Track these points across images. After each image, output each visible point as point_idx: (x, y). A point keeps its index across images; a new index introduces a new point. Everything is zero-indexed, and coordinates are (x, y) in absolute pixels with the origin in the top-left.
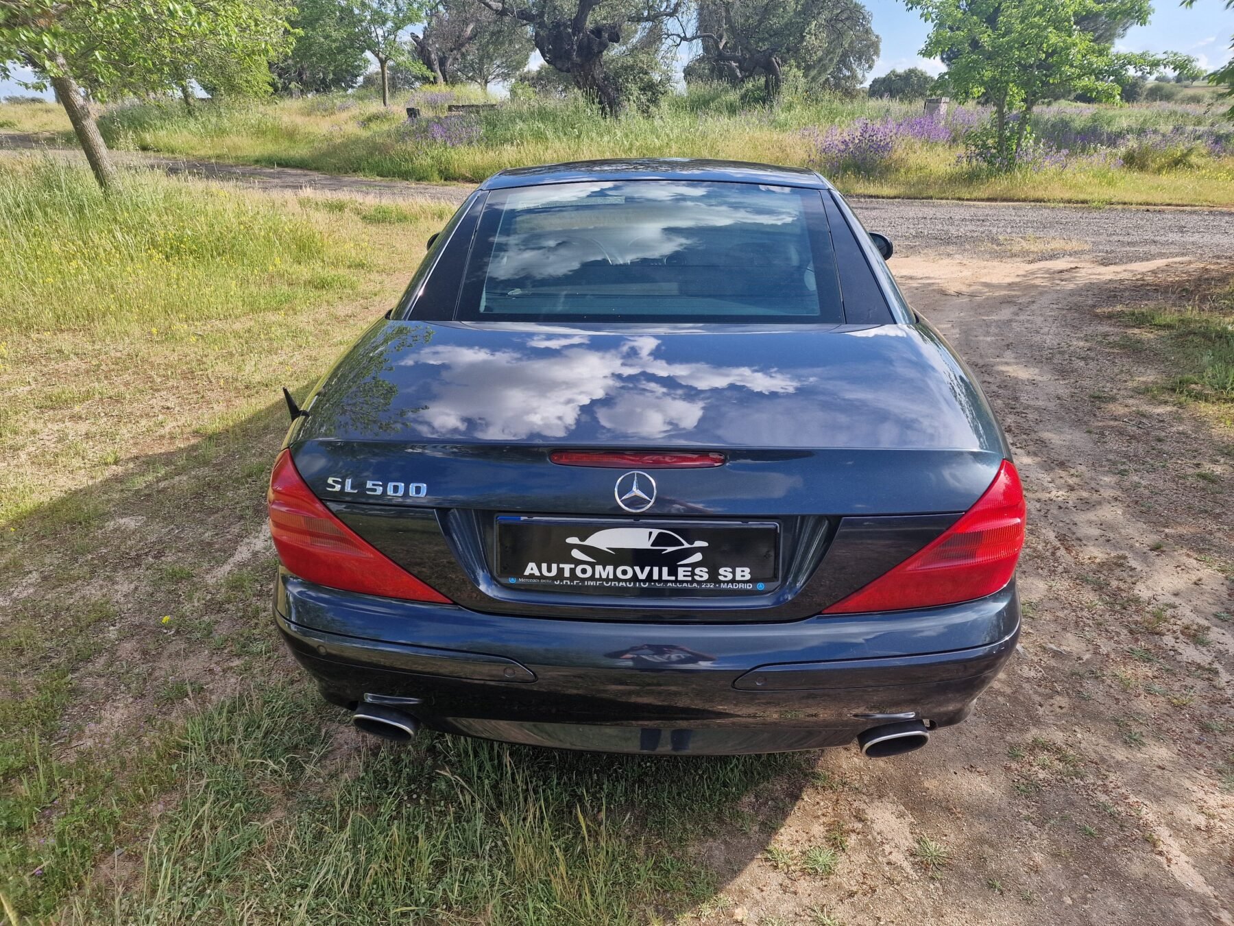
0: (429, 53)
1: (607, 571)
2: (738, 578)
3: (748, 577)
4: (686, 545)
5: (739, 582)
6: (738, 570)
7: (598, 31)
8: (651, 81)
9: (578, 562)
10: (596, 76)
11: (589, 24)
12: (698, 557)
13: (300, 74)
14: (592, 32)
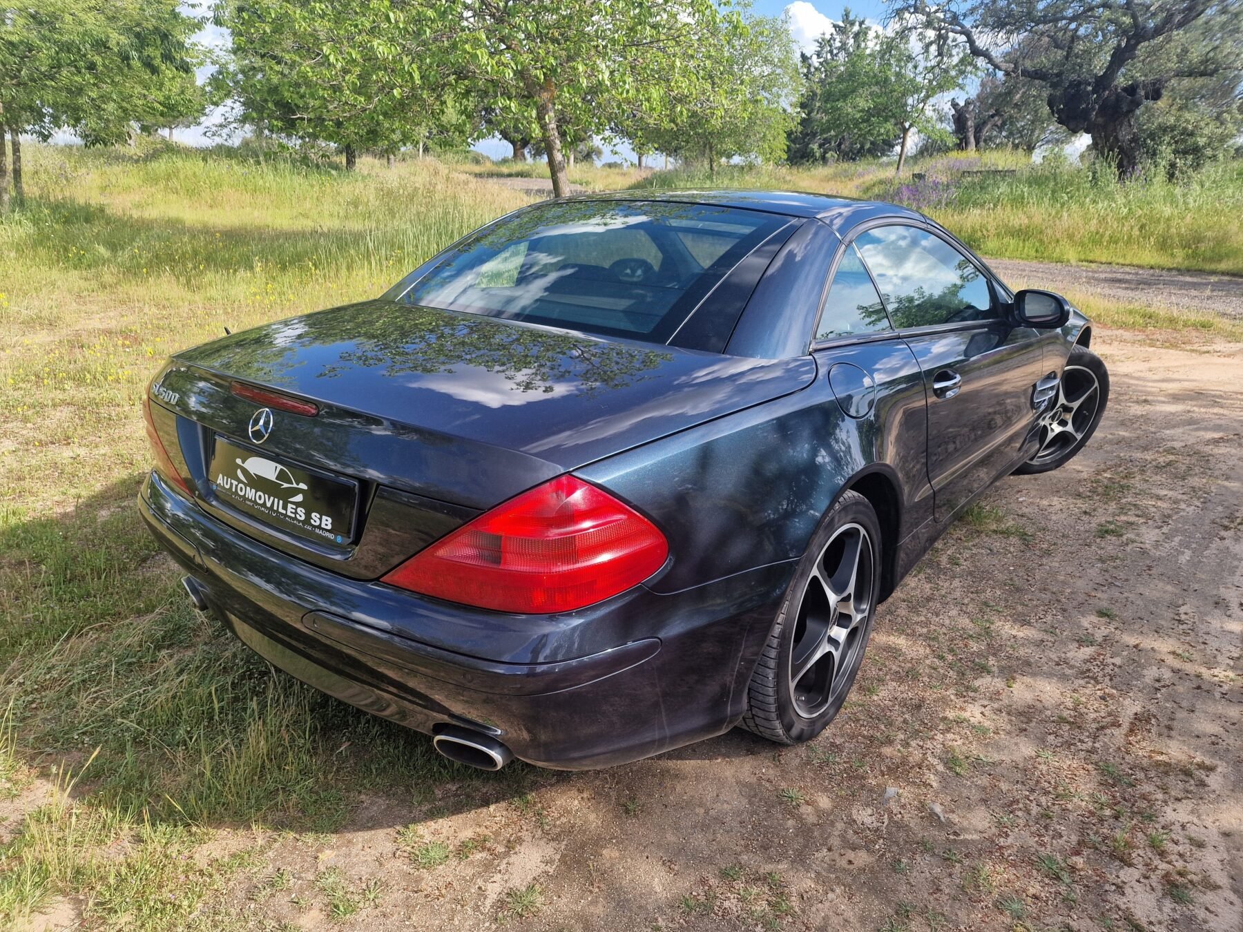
0: (967, 119)
1: (251, 493)
2: (323, 526)
3: (329, 527)
4: (295, 485)
5: (323, 529)
6: (324, 518)
7: (1131, 90)
8: (1196, 143)
9: (240, 481)
10: (1120, 138)
11: (1121, 81)
12: (299, 498)
13: (840, 145)
14: (1125, 89)
